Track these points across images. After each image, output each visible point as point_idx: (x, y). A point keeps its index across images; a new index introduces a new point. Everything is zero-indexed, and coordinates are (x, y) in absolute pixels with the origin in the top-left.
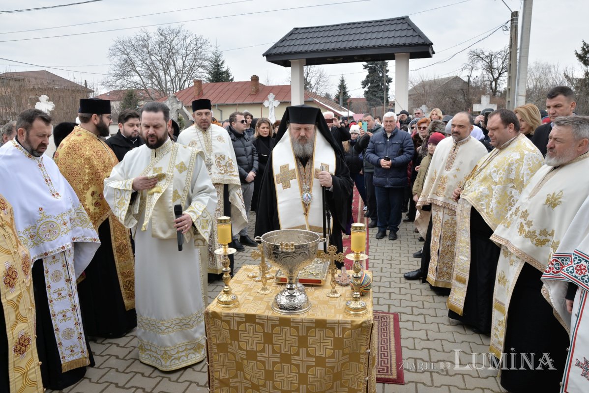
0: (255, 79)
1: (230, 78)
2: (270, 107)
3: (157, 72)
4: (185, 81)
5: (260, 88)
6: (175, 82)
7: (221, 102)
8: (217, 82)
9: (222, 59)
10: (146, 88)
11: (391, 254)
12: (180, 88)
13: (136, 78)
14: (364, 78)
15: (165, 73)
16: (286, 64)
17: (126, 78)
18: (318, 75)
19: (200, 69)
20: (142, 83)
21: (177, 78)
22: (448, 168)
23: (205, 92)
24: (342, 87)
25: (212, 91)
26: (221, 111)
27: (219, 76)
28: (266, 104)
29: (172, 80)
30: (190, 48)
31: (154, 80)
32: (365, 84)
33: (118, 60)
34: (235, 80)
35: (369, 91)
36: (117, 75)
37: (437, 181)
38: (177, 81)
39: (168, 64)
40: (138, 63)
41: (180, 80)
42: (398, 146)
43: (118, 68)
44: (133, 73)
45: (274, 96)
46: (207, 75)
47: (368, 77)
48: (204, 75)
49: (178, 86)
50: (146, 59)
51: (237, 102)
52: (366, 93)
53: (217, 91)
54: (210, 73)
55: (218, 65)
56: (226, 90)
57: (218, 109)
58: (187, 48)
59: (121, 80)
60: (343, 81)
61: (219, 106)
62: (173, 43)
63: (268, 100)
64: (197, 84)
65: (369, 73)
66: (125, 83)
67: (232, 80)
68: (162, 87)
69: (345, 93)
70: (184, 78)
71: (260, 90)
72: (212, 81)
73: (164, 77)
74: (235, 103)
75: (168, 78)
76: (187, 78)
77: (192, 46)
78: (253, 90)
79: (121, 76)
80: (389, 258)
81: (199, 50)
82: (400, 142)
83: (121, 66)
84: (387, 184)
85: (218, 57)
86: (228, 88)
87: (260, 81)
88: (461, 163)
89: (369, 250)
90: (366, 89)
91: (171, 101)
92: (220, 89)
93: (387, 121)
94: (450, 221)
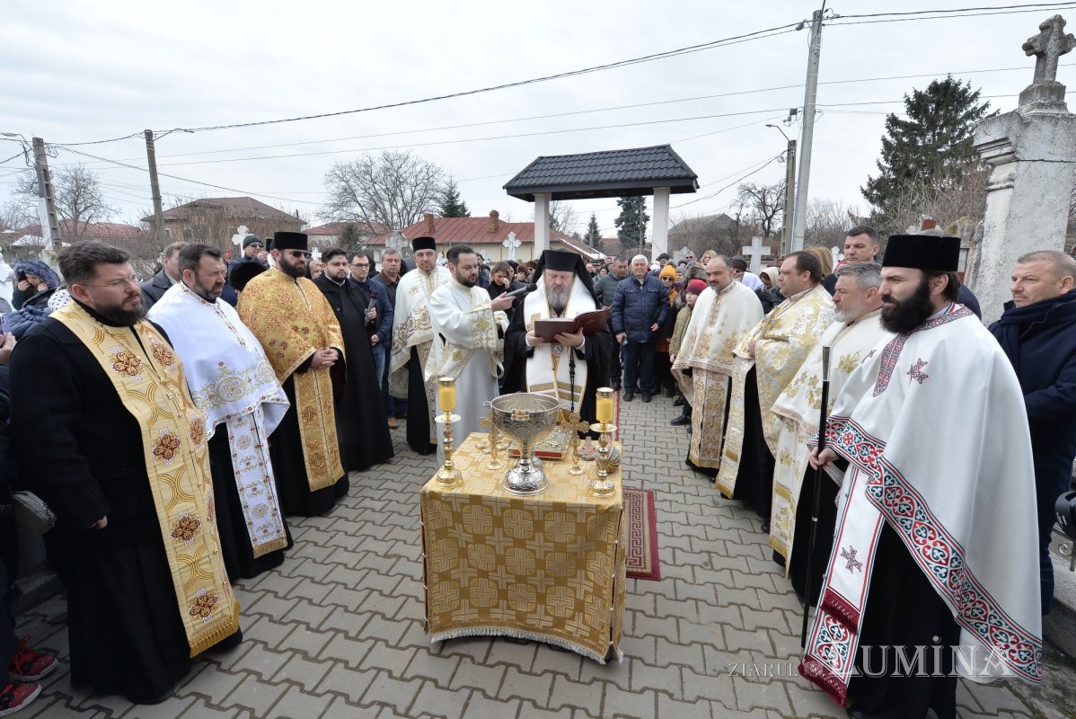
0: (495, 214)
1: (466, 213)
2: (510, 248)
3: (382, 203)
4: (414, 215)
5: (500, 226)
8: (451, 217)
9: (457, 190)
10: (368, 221)
11: (646, 419)
12: (409, 223)
13: (357, 210)
14: (617, 216)
15: (391, 205)
16: (529, 198)
17: (345, 208)
18: (566, 211)
19: (432, 202)
20: (363, 216)
22: (712, 323)
23: (436, 228)
24: (593, 226)
25: (445, 227)
27: (454, 210)
28: (506, 243)
29: (399, 213)
30: (420, 177)
31: (378, 213)
32: (618, 222)
33: (335, 188)
34: (472, 216)
35: (623, 230)
36: (334, 205)
37: (700, 339)
38: (404, 214)
39: (394, 195)
40: (359, 192)
41: (408, 213)
42: (654, 295)
43: (335, 197)
44: (353, 203)
45: (515, 235)
46: (440, 209)
47: (622, 214)
48: (436, 208)
49: (406, 221)
50: (369, 188)
51: (474, 241)
52: (620, 232)
53: (451, 228)
54: (443, 207)
55: (453, 198)
56: (461, 226)
58: (416, 176)
60: (593, 219)
62: (401, 171)
63: (508, 239)
64: (428, 218)
65: (624, 210)
66: (344, 215)
67: (468, 215)
68: (386, 219)
69: (596, 232)
70: (414, 212)
71: (500, 228)
72: (445, 216)
73: (390, 210)
74: (472, 241)
75: (395, 211)
76: (416, 212)
77: (423, 174)
78: (491, 227)
79: (340, 206)
80: (643, 424)
81: (431, 179)
82: (656, 290)
83: (340, 195)
84: (643, 338)
85: (452, 188)
86: (463, 224)
87: (500, 218)
88: (726, 316)
89: (621, 414)
90: (620, 228)
91: (396, 238)
92: (455, 224)
93: (638, 265)
94: (715, 388)
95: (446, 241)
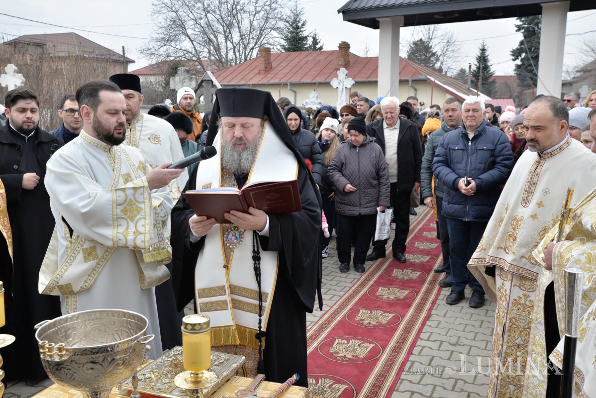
1: (318, 46)
2: (340, 88)
3: (216, 37)
4: (252, 49)
5: (352, 60)
6: (239, 51)
7: (295, 80)
8: (294, 50)
10: (199, 58)
12: (246, 59)
13: (187, 45)
14: (516, 46)
15: (226, 38)
17: (173, 44)
18: (445, 41)
20: (194, 52)
21: (242, 45)
23: (274, 65)
24: (483, 59)
25: (284, 64)
26: (295, 92)
27: (297, 43)
28: (334, 83)
29: (234, 48)
30: (260, 3)
31: (212, 48)
32: (516, 54)
33: (164, 19)
34: (325, 49)
35: (523, 64)
36: (163, 39)
38: (241, 49)
40: (189, 24)
41: (245, 48)
43: (163, 30)
44: (183, 37)
46: (283, 42)
47: (522, 43)
48: (276, 41)
49: (243, 57)
50: (201, 18)
51: (318, 80)
52: (518, 67)
53: (292, 64)
54: (287, 39)
55: (298, 27)
56: (303, 62)
57: (291, 90)
58: (256, 2)
59: (165, 48)
60: (483, 50)
61: (292, 84)
64: (264, 53)
65: (525, 37)
66: (171, 50)
67: (321, 48)
68: (220, 55)
69: (486, 68)
70: (251, 46)
71: (351, 64)
72: (287, 50)
73: (224, 44)
74: (315, 81)
75: (230, 45)
76: (256, 44)
78: (340, 62)
79: (167, 40)
81: (274, 5)
84: (467, 215)
85: (297, 15)
86: (306, 59)
88: (546, 192)
90: (518, 62)
91: (182, 77)
92: (296, 61)
93: (468, 111)
94: (523, 302)
95: (284, 81)
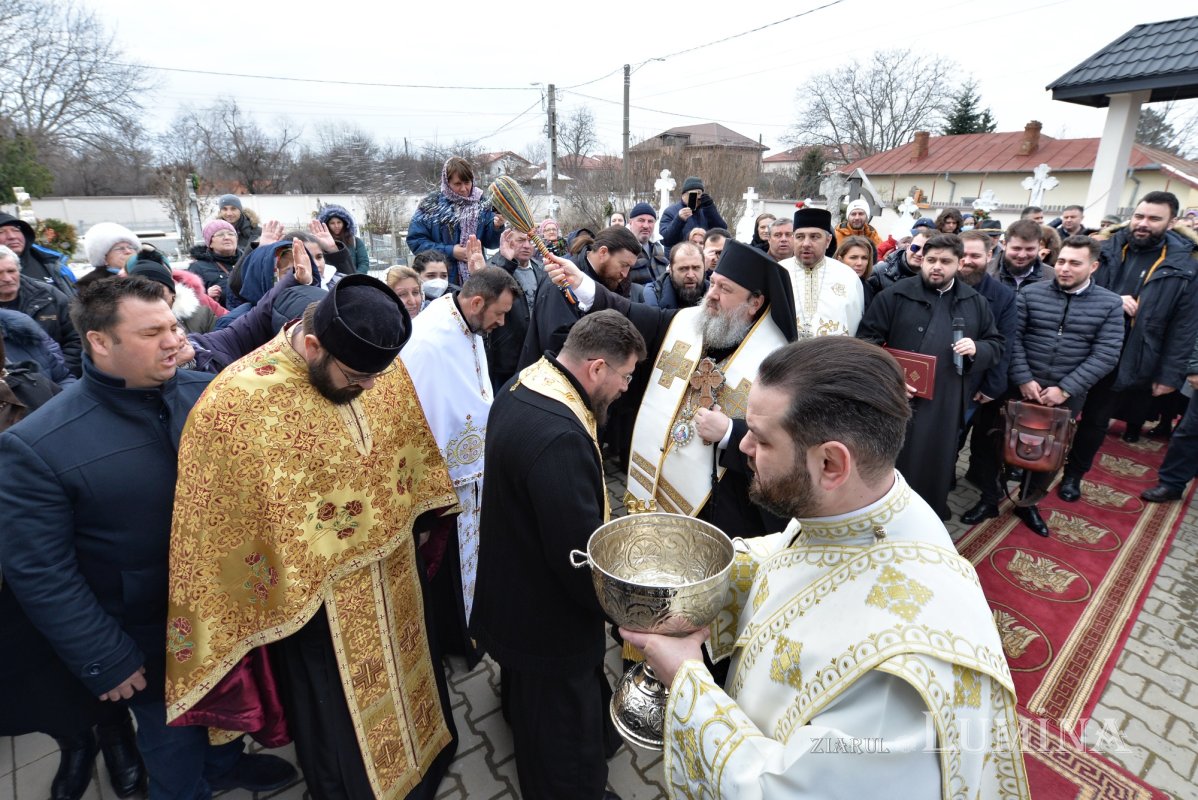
0: (1035, 127)
1: (989, 125)
2: (1036, 189)
3: (862, 120)
4: (904, 132)
6: (887, 135)
7: (957, 169)
8: (959, 133)
9: (976, 93)
10: (839, 144)
12: (894, 144)
13: (828, 130)
15: (874, 121)
16: (1099, 101)
17: (813, 130)
19: (935, 112)
20: (834, 137)
21: (892, 129)
23: (931, 151)
25: (945, 150)
26: (954, 184)
27: (964, 123)
29: (882, 131)
30: (923, 78)
31: (855, 132)
33: (807, 104)
34: (998, 129)
36: (801, 126)
38: (890, 132)
39: (882, 106)
40: (834, 107)
41: (896, 132)
43: (804, 116)
44: (825, 122)
46: (944, 123)
48: (937, 123)
49: (891, 141)
50: (848, 101)
51: (989, 169)
53: (956, 150)
54: (951, 118)
55: (968, 105)
56: (970, 148)
57: (950, 181)
58: (918, 78)
59: (804, 135)
61: (952, 175)
62: (896, 73)
64: (920, 138)
66: (810, 138)
67: (992, 128)
68: (864, 141)
70: (903, 128)
71: (1040, 148)
72: (950, 132)
73: (871, 127)
74: (984, 170)
75: (878, 129)
76: (909, 127)
77: (928, 73)
78: (1024, 147)
79: (807, 126)
81: (939, 80)
83: (812, 112)
85: (970, 89)
86: (977, 143)
87: (1043, 132)
91: (835, 182)
92: (960, 147)
95: (942, 170)
